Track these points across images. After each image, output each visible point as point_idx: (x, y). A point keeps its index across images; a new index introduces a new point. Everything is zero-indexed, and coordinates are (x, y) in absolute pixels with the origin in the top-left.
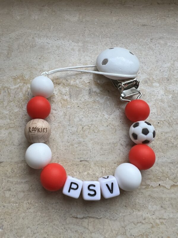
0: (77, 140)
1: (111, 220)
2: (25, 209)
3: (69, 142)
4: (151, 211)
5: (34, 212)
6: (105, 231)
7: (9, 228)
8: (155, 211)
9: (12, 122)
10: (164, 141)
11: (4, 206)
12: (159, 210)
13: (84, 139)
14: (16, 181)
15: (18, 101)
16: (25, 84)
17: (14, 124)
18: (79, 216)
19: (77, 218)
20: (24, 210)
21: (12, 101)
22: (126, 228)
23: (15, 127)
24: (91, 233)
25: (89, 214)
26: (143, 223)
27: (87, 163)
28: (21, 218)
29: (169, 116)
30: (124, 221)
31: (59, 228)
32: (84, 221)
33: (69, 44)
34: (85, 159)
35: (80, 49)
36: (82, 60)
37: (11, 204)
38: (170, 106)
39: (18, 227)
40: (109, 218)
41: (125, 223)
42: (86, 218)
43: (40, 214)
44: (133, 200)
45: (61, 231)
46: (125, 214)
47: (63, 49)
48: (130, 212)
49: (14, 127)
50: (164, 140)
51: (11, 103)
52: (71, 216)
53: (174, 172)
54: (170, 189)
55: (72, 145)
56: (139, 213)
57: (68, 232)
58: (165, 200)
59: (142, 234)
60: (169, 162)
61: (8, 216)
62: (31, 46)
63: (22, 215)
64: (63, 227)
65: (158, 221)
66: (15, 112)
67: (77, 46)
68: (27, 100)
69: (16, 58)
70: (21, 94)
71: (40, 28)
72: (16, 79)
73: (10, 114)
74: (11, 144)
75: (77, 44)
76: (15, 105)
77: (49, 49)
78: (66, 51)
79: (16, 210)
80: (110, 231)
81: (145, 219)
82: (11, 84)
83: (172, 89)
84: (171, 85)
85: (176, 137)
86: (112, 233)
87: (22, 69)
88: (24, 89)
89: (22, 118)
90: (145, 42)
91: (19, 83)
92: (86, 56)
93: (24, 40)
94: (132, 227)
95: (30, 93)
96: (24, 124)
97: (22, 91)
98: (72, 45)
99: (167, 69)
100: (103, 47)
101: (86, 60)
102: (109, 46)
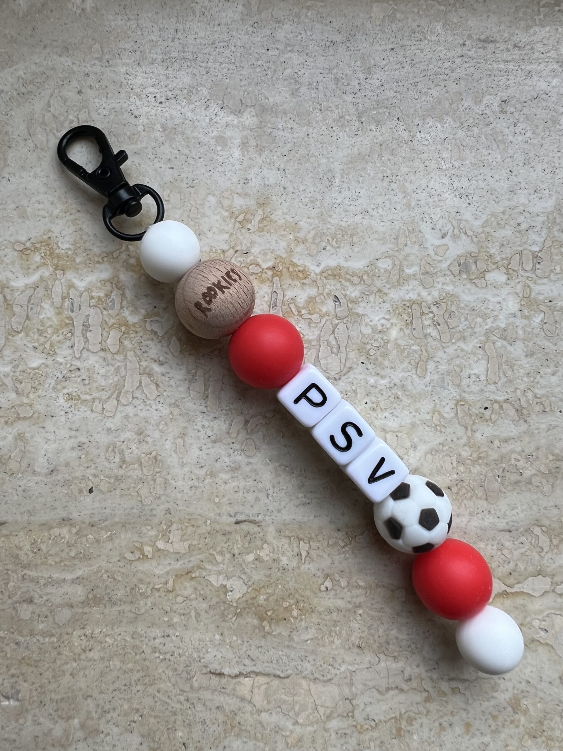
0: (227, 460)
1: (317, 681)
2: (78, 650)
3: (203, 465)
4: (430, 659)
5: (102, 659)
6: (297, 708)
7: (35, 698)
8: (440, 659)
10: (495, 466)
11: (17, 644)
13: (249, 457)
14: (46, 576)
15: (38, 330)
16: (58, 272)
17: (31, 406)
18: (226, 671)
19: (221, 674)
20: (75, 654)
21: (18, 332)
22: (354, 702)
23: (36, 415)
24: (259, 712)
25: (255, 665)
26: (402, 690)
27: (256, 529)
28: (67, 675)
29: (522, 387)
30: (351, 684)
31: (172, 699)
32: (240, 683)
33: (207, 120)
34: (252, 518)
35: (246, 138)
36: (251, 184)
37: (38, 637)
38: (530, 354)
39: (59, 697)
40: (311, 677)
41: (354, 689)
42: (246, 676)
43: (118, 663)
44: (381, 630)
45: (178, 706)
46: (356, 666)
47: (188, 138)
49: (32, 417)
50: (497, 462)
51: (16, 338)
52: (204, 671)
53: (509, 556)
55: (212, 475)
56: (394, 665)
57: (198, 709)
59: (398, 717)
60: (501, 528)
61: (32, 669)
63: (69, 666)
64: (182, 698)
65: (444, 686)
66: (31, 369)
67: (237, 127)
68: (69, 329)
69: (24, 174)
70: (46, 305)
71: (102, 51)
72: (29, 252)
73: (18, 374)
74: (26, 471)
75: (236, 117)
76: (29, 345)
77: (136, 137)
78: (198, 146)
79: (52, 654)
80: (312, 708)
81: (410, 680)
82: (14, 271)
83: (546, 294)
84: (545, 281)
85: (534, 454)
86: (316, 714)
87: (46, 215)
88: (58, 289)
89: (54, 388)
90: (480, 113)
91: (38, 267)
92: (266, 165)
93: (49, 102)
94: (370, 700)
95: (75, 305)
96: (64, 409)
97: (49, 297)
98: (219, 121)
99: (542, 218)
100: (328, 132)
101: (267, 183)
102: (350, 130)
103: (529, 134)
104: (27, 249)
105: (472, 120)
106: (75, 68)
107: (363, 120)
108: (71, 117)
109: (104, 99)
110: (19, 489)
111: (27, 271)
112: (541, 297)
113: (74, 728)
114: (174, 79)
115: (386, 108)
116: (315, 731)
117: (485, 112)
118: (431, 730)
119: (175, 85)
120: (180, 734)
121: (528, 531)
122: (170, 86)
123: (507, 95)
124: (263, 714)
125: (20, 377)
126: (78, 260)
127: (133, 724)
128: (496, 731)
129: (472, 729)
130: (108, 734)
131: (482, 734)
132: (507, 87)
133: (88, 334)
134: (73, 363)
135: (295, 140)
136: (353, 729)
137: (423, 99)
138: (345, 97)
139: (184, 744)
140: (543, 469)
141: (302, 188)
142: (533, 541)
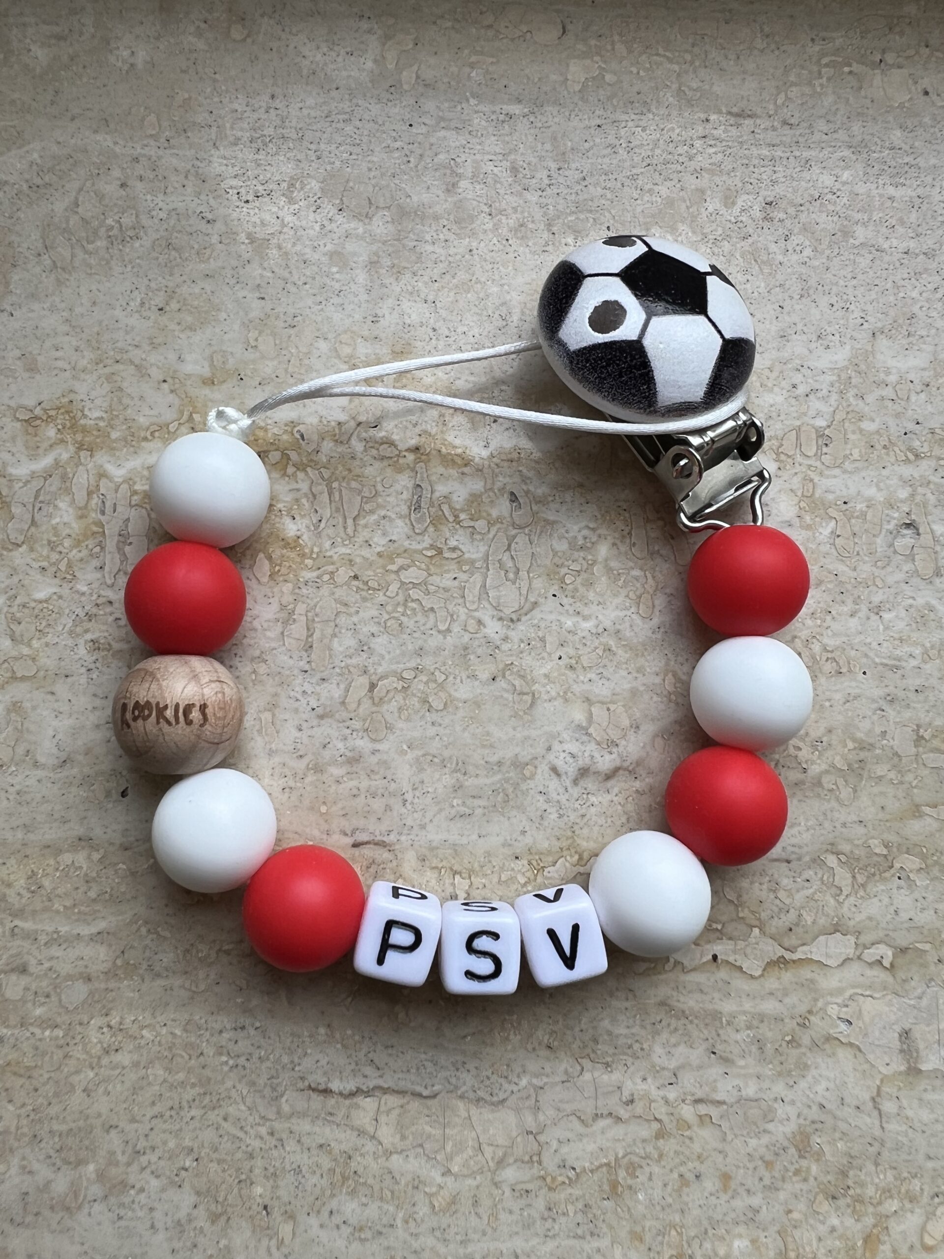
0: (340, 745)
1: (481, 1104)
2: (96, 1050)
3: (300, 753)
4: (663, 1069)
5: (136, 1065)
6: (449, 1148)
7: (25, 1130)
8: (681, 1067)
9: (26, 651)
12: (700, 1067)
13: (374, 741)
14: (50, 929)
15: (49, 542)
16: (83, 454)
17: (34, 660)
18: (335, 1086)
19: (327, 1092)
21: (19, 546)
22: (542, 1138)
23: (42, 673)
24: (388, 1154)
25: (381, 1076)
26: (619, 1119)
27: (386, 855)
28: (79, 1091)
30: (537, 1109)
31: (246, 1133)
32: (357, 1106)
33: (317, 227)
34: (379, 838)
35: (376, 254)
36: (383, 322)
37: (32, 1029)
39: (64, 1128)
40: (471, 1095)
41: (541, 1117)
42: (368, 1094)
43: (161, 1072)
44: (584, 1020)
45: (257, 1144)
46: (545, 1080)
47: (286, 254)
48: (566, 1072)
49: (34, 677)
51: (14, 553)
52: (300, 1085)
53: (787, 901)
54: (760, 976)
55: (318, 769)
56: (605, 1077)
57: (288, 1149)
58: (729, 1023)
59: (613, 1164)
61: (21, 1081)
62: (115, 232)
63: (82, 1076)
64: (263, 1131)
65: (687, 1112)
66: (35, 601)
67: (363, 238)
68: (97, 541)
69: (36, 306)
70: (63, 504)
71: (160, 126)
72: (38, 422)
73: (15, 609)
74: (24, 761)
75: (361, 224)
76: (35, 565)
77: (208, 251)
78: (303, 266)
79: (55, 1057)
80: (473, 1147)
81: (632, 1101)
82: (14, 450)
83: (838, 493)
84: (837, 471)
85: (825, 739)
86: (480, 1156)
87: (67, 367)
88: (82, 479)
89: (71, 633)
90: (734, 220)
91: (51, 446)
92: (407, 296)
93: (77, 199)
94: (570, 1135)
95: (108, 504)
96: (85, 664)
97: (68, 491)
98: (336, 230)
99: (829, 378)
100: (501, 247)
101: (408, 321)
102: (535, 244)
103: (808, 252)
104: (36, 418)
105: (720, 231)
106: (117, 149)
107: (555, 229)
108: (110, 222)
109: (161, 196)
110: (11, 790)
111: (34, 452)
112: (831, 497)
113: (88, 1179)
114: (268, 168)
115: (591, 211)
116: (478, 1187)
117: (740, 219)
118: (665, 1185)
119: (269, 176)
120: (259, 1190)
121: (817, 861)
122: (261, 177)
123: (774, 193)
124: (395, 1157)
125: (18, 615)
126: (114, 435)
127: (183, 1173)
128: (772, 1188)
129: (733, 1184)
130: (142, 1190)
131: (748, 1191)
132: (774, 182)
133: (127, 549)
134: (102, 593)
135: (450, 259)
136: (539, 1183)
137: (646, 198)
138: (528, 195)
139: (265, 1208)
140: (839, 763)
141: (461, 329)
142: (825, 878)
